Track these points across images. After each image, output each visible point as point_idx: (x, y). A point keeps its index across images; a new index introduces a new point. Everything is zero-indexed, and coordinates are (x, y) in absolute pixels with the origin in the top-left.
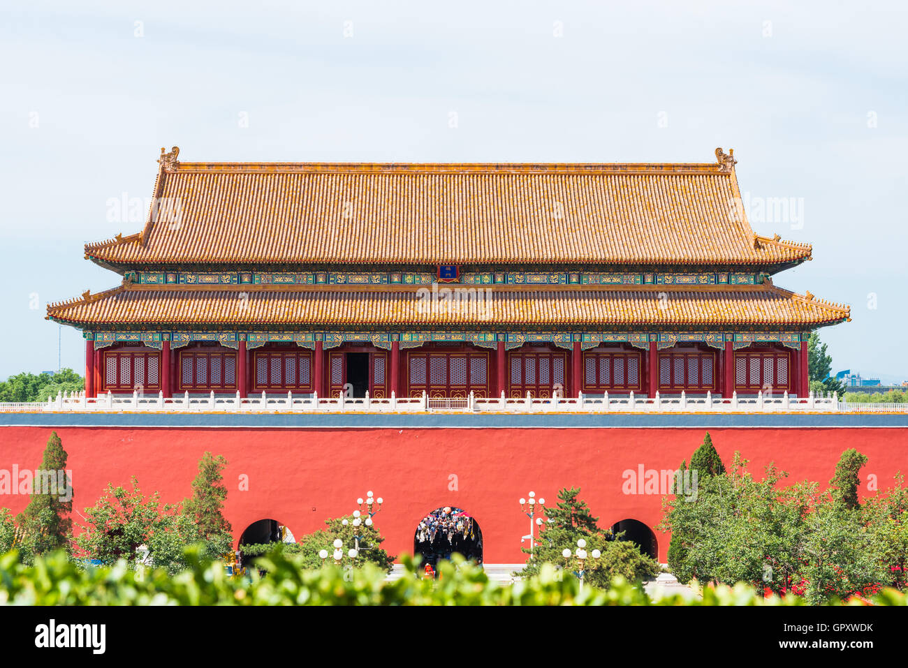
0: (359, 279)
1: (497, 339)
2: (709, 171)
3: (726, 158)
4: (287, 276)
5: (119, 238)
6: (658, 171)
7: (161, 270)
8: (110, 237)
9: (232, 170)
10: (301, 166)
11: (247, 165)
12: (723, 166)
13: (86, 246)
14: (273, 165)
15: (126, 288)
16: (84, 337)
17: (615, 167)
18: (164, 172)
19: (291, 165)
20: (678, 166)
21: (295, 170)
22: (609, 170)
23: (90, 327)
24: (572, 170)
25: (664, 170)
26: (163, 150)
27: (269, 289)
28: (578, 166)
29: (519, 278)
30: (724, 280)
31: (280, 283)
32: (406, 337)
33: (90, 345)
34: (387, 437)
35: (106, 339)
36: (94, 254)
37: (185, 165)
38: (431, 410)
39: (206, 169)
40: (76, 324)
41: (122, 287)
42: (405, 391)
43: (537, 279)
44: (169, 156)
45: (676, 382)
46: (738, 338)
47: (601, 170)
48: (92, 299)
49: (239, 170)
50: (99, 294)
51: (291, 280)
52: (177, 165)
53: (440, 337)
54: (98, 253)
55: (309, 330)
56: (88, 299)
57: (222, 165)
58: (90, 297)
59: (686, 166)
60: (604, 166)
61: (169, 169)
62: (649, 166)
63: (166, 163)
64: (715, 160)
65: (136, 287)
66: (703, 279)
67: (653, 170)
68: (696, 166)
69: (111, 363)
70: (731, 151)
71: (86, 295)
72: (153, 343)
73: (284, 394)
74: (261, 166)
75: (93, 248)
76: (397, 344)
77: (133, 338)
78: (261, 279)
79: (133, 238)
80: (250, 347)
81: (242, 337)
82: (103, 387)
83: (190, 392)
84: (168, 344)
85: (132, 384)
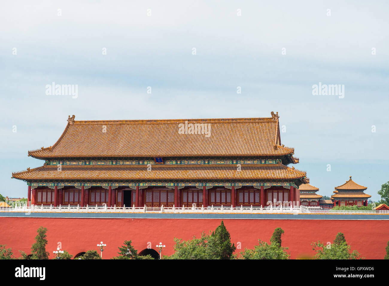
0: (128, 163)
1: (175, 185)
2: (268, 121)
3: (275, 115)
4: (102, 162)
5: (42, 148)
6: (249, 121)
7: (58, 160)
8: (39, 148)
9: (93, 123)
10: (118, 121)
11: (98, 122)
12: (274, 118)
13: (29, 152)
15: (45, 167)
16: (27, 184)
17: (233, 120)
18: (69, 124)
19: (114, 121)
20: (257, 119)
21: (115, 123)
22: (230, 121)
23: (30, 181)
24: (217, 121)
25: (251, 121)
26: (69, 116)
27: (95, 167)
28: (219, 120)
29: (186, 162)
30: (263, 162)
31: (100, 165)
32: (141, 184)
33: (30, 188)
34: (128, 222)
35: (35, 185)
36: (31, 154)
37: (77, 122)
38: (147, 212)
39: (84, 123)
40: (23, 180)
41: (43, 166)
42: (141, 204)
43: (193, 162)
44: (71, 118)
45: (245, 202)
46: (266, 184)
47: (227, 121)
48: (31, 171)
49: (96, 123)
50: (34, 169)
51: (103, 163)
52: (74, 122)
53: (153, 184)
54: (33, 154)
55: (107, 182)
56: (29, 171)
57: (90, 122)
58: (30, 170)
59: (259, 119)
60: (228, 120)
61: (71, 123)
62: (245, 119)
63: (70, 121)
64: (271, 116)
65: (48, 166)
66: (256, 162)
67: (247, 121)
68: (264, 119)
69: (39, 194)
70: (277, 113)
71: (28, 169)
72: (51, 186)
73: (95, 206)
75: (31, 152)
76: (138, 187)
77: (45, 185)
78: (93, 163)
79: (48, 149)
80: (85, 188)
81: (83, 184)
82: (36, 203)
83: (61, 204)
84: (56, 187)
85: (47, 202)
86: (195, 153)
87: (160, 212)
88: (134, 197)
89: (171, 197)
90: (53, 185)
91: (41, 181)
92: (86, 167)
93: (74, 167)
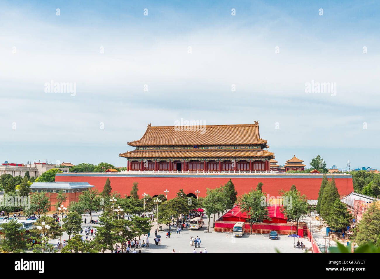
0: (179, 148)
1: (204, 160)
2: (253, 126)
3: (257, 123)
4: (166, 148)
5: (135, 141)
6: (243, 126)
7: (143, 147)
8: (133, 141)
9: (161, 128)
12: (256, 125)
14: (168, 127)
17: (234, 125)
18: (148, 128)
20: (247, 125)
22: (233, 126)
23: (128, 158)
24: (226, 126)
25: (244, 126)
28: (227, 125)
29: (210, 148)
30: (251, 148)
31: (164, 149)
32: (186, 160)
33: (128, 161)
34: (180, 179)
35: (131, 160)
36: (129, 144)
38: (189, 174)
39: (156, 128)
40: (125, 157)
41: (135, 150)
42: (186, 170)
43: (213, 148)
45: (241, 168)
46: (252, 159)
47: (231, 126)
49: (162, 128)
50: (130, 152)
52: (151, 127)
53: (193, 160)
55: (168, 158)
57: (159, 127)
58: (128, 152)
59: (248, 125)
60: (232, 125)
61: (149, 128)
62: (241, 125)
64: (255, 124)
65: (138, 150)
66: (247, 148)
67: (242, 126)
68: (250, 125)
69: (133, 165)
70: (258, 122)
72: (140, 161)
73: (162, 171)
74: (166, 127)
76: (185, 161)
77: (136, 160)
78: (161, 149)
79: (138, 141)
80: (157, 162)
81: (156, 160)
82: (132, 169)
83: (145, 170)
84: (142, 161)
85: (137, 169)
86: (215, 143)
87: (197, 174)
88: (183, 166)
89: (202, 166)
91: (134, 158)
92: (157, 150)
93: (151, 150)
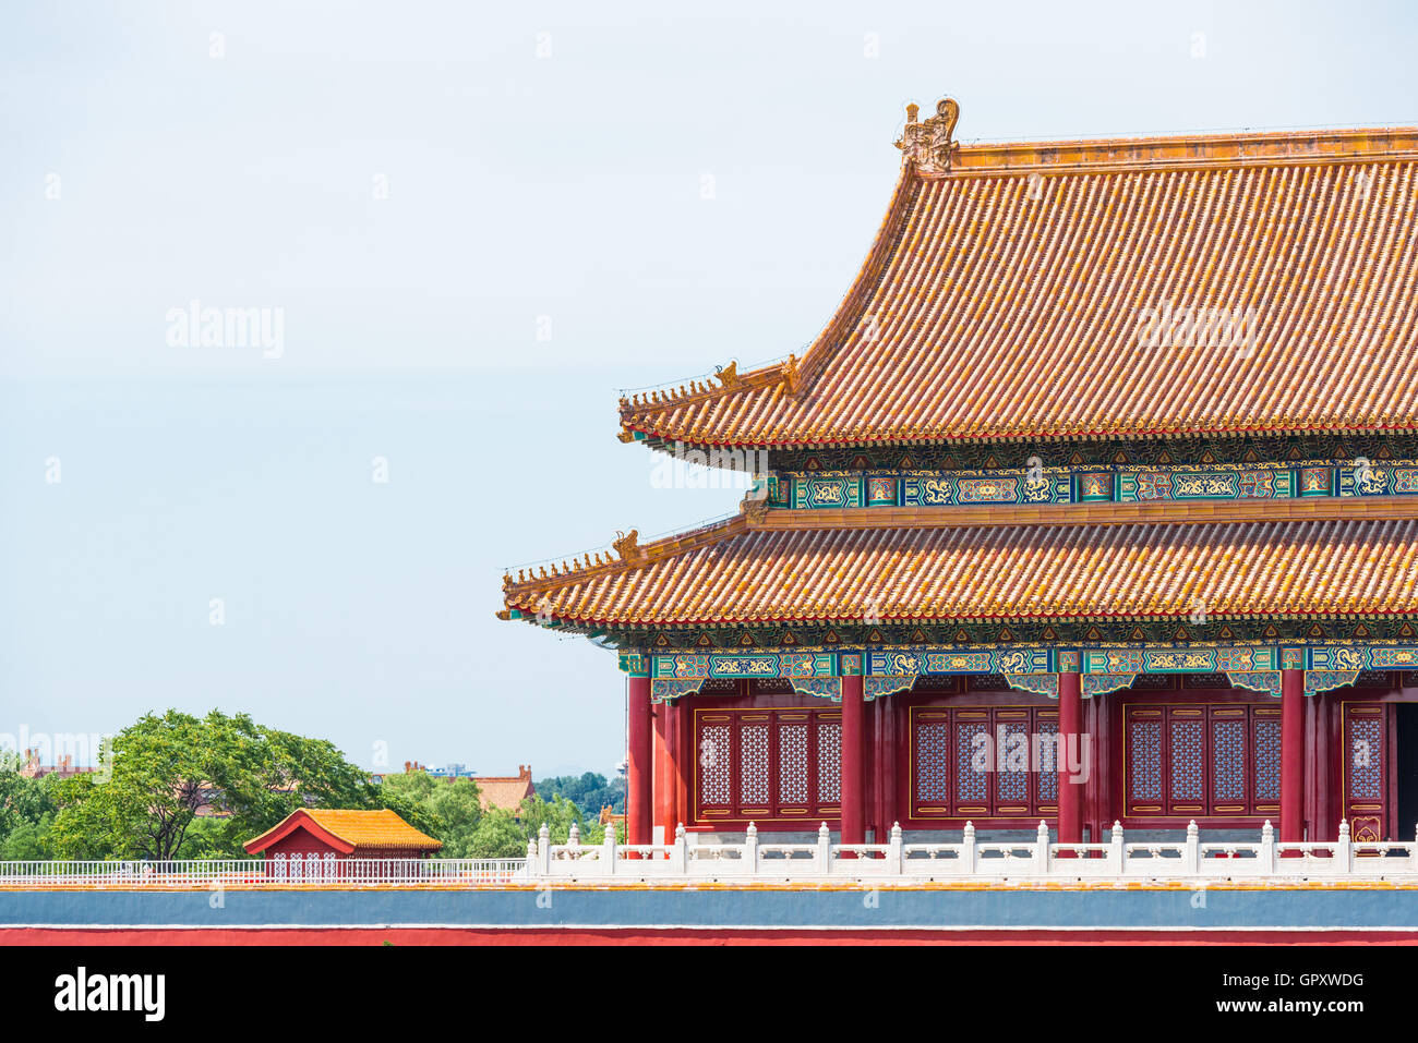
4: (1213, 475)
5: (728, 375)
7: (852, 468)
9: (1110, 162)
10: (1310, 141)
11: (1152, 147)
13: (624, 403)
14: (1229, 144)
15: (751, 523)
16: (623, 666)
18: (912, 175)
19: (1282, 141)
21: (1293, 154)
23: (640, 640)
26: (913, 111)
27: (1159, 515)
31: (1196, 497)
33: (641, 691)
35: (683, 671)
37: (974, 153)
39: (1034, 162)
40: (593, 628)
41: (737, 521)
44: (929, 127)
48: (645, 556)
49: (1129, 161)
50: (668, 543)
51: (1226, 488)
52: (951, 153)
54: (658, 422)
55: (1264, 637)
56: (631, 557)
57: (1079, 150)
58: (637, 551)
61: (928, 167)
63: (921, 151)
65: (781, 519)
69: (715, 743)
71: (627, 545)
72: (816, 682)
74: (1194, 146)
75: (645, 409)
77: (760, 668)
78: (1138, 488)
79: (772, 376)
80: (1088, 691)
81: (1067, 662)
82: (694, 813)
83: (906, 825)
84: (855, 685)
85: (775, 804)
90: (825, 665)
91: (729, 636)
92: (1083, 515)
93: (984, 517)
